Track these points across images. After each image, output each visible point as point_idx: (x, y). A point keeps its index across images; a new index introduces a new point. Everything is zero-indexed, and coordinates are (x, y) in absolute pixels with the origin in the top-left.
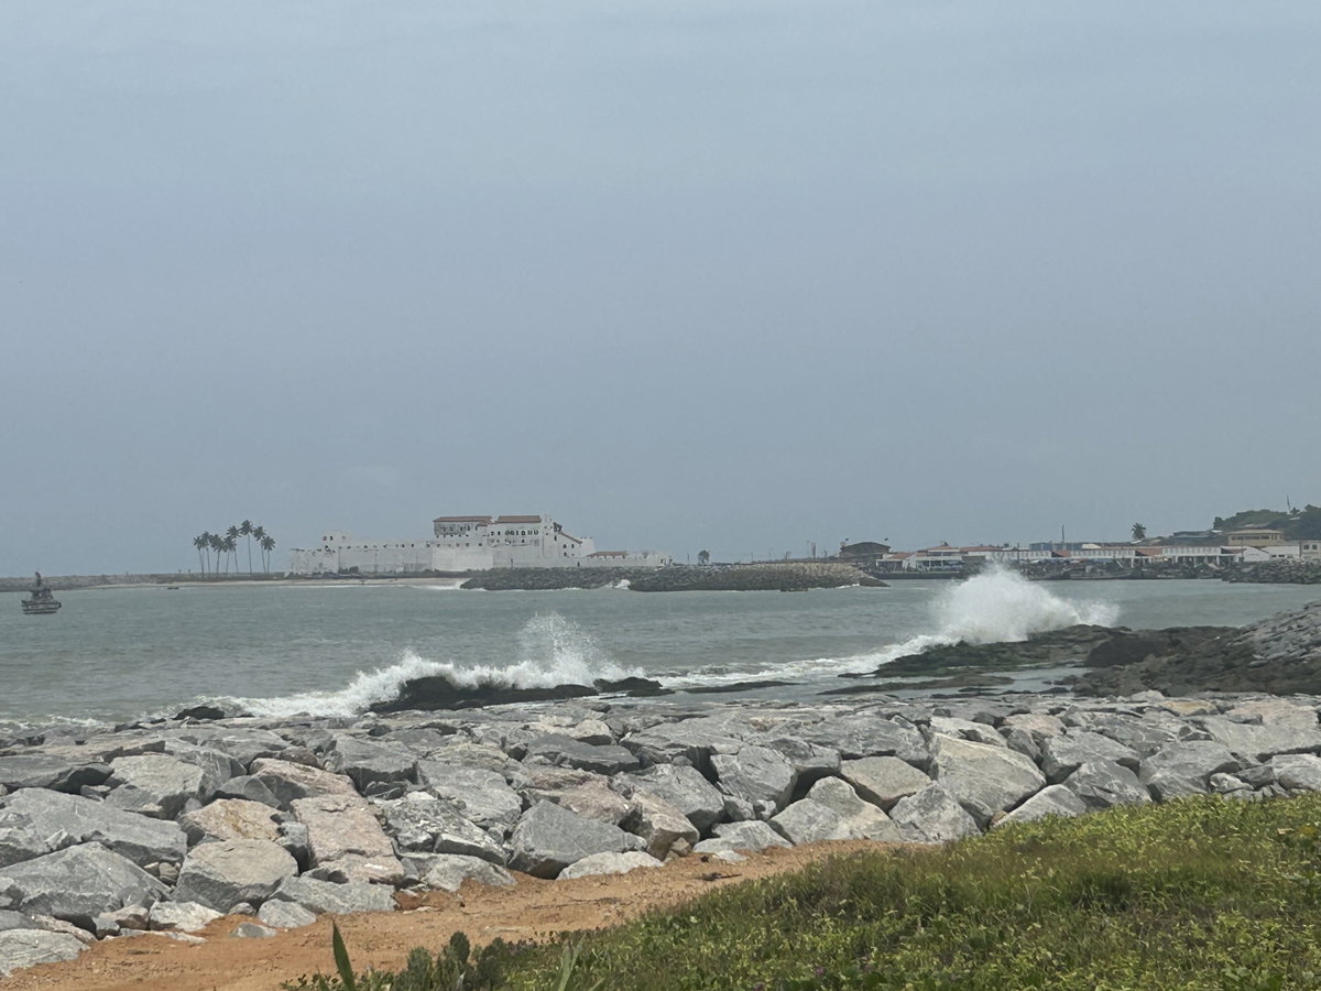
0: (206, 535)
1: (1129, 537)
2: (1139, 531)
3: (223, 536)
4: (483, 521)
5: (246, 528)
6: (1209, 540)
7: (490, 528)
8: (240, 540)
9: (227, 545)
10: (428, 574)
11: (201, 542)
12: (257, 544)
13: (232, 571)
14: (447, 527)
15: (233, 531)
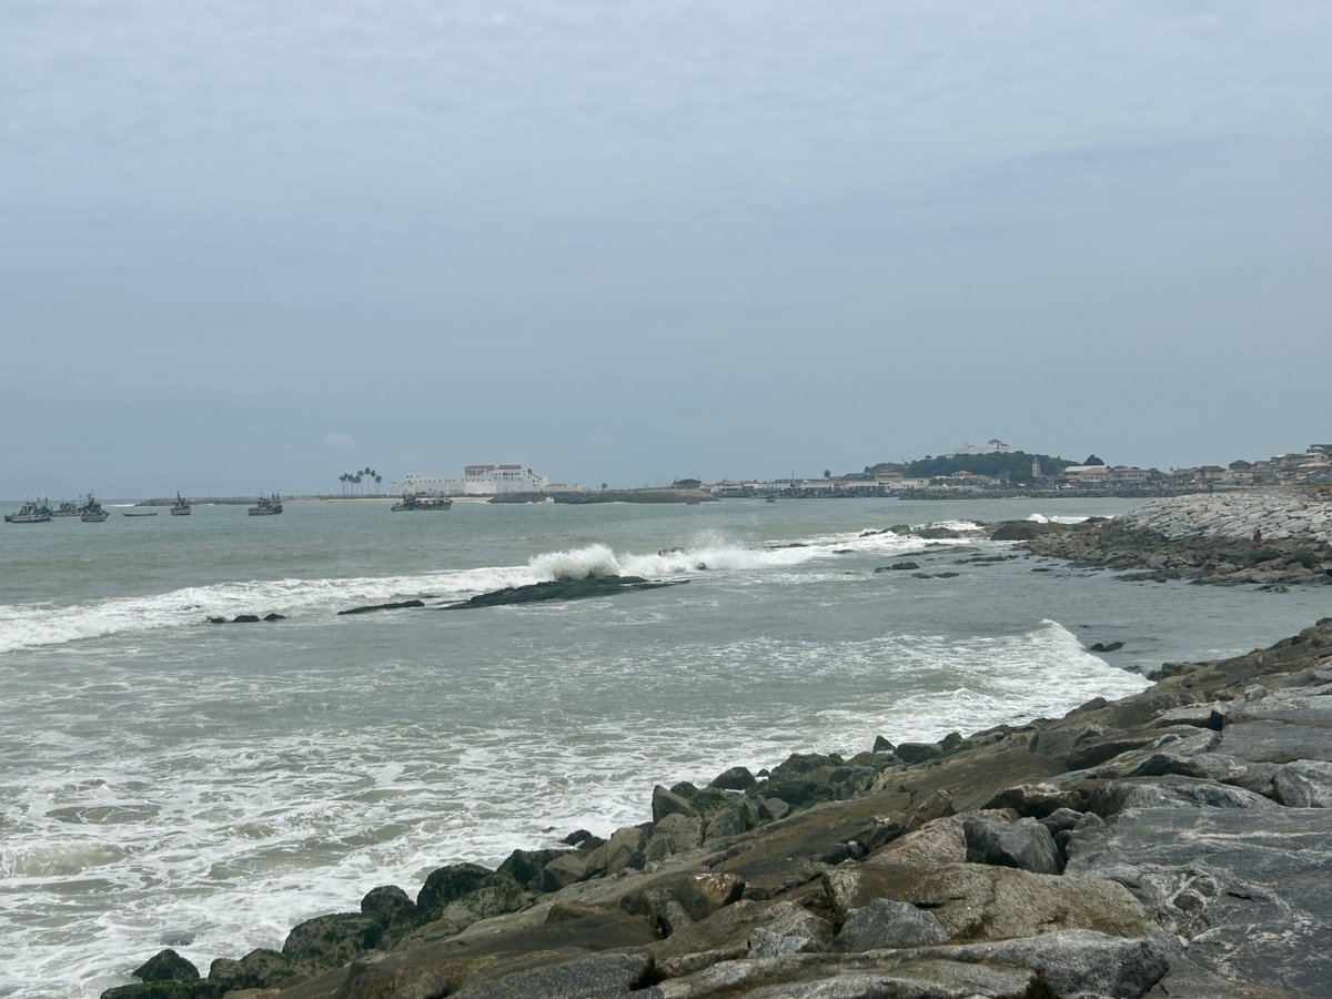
0: (346, 475)
1: (822, 477)
2: (827, 474)
3: (355, 475)
4: (491, 468)
5: (367, 471)
6: (864, 478)
7: (496, 471)
8: (365, 478)
9: (358, 480)
10: (462, 495)
11: (343, 479)
12: (373, 480)
13: (359, 493)
14: (472, 471)
15: (360, 473)
